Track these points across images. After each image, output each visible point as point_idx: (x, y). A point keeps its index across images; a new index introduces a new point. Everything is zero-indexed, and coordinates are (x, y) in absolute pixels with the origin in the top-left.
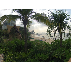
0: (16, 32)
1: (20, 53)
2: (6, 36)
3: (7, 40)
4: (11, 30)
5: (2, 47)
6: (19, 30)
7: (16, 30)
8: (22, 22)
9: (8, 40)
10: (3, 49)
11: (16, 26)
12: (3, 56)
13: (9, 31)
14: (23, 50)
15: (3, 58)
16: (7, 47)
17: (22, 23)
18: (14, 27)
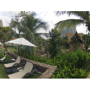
0: (79, 42)
1: (80, 70)
2: (65, 46)
3: (66, 51)
4: (72, 39)
5: (58, 58)
6: (82, 39)
7: (78, 38)
8: (87, 27)
9: (68, 50)
10: (60, 61)
11: (78, 33)
12: (55, 69)
13: (70, 40)
14: (84, 67)
15: (54, 71)
16: (64, 60)
17: (87, 29)
18: (75, 35)
